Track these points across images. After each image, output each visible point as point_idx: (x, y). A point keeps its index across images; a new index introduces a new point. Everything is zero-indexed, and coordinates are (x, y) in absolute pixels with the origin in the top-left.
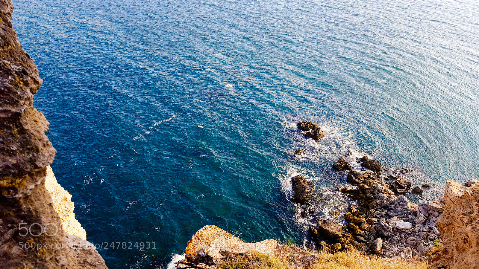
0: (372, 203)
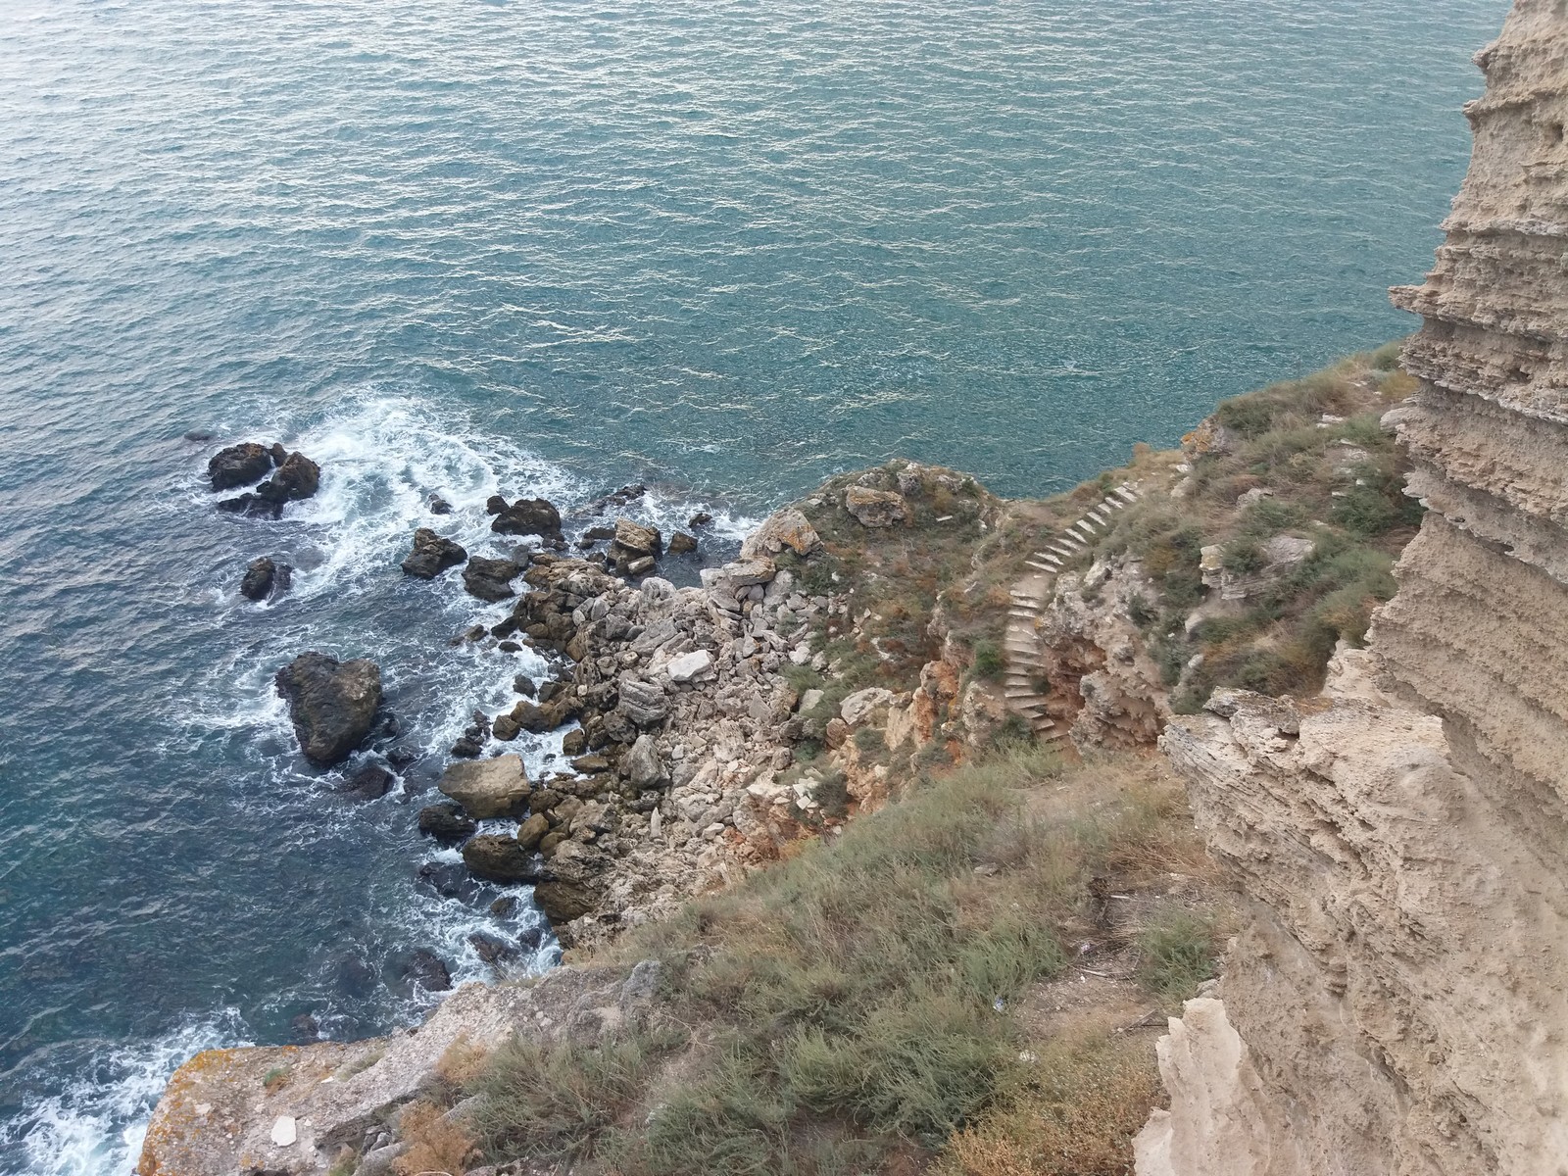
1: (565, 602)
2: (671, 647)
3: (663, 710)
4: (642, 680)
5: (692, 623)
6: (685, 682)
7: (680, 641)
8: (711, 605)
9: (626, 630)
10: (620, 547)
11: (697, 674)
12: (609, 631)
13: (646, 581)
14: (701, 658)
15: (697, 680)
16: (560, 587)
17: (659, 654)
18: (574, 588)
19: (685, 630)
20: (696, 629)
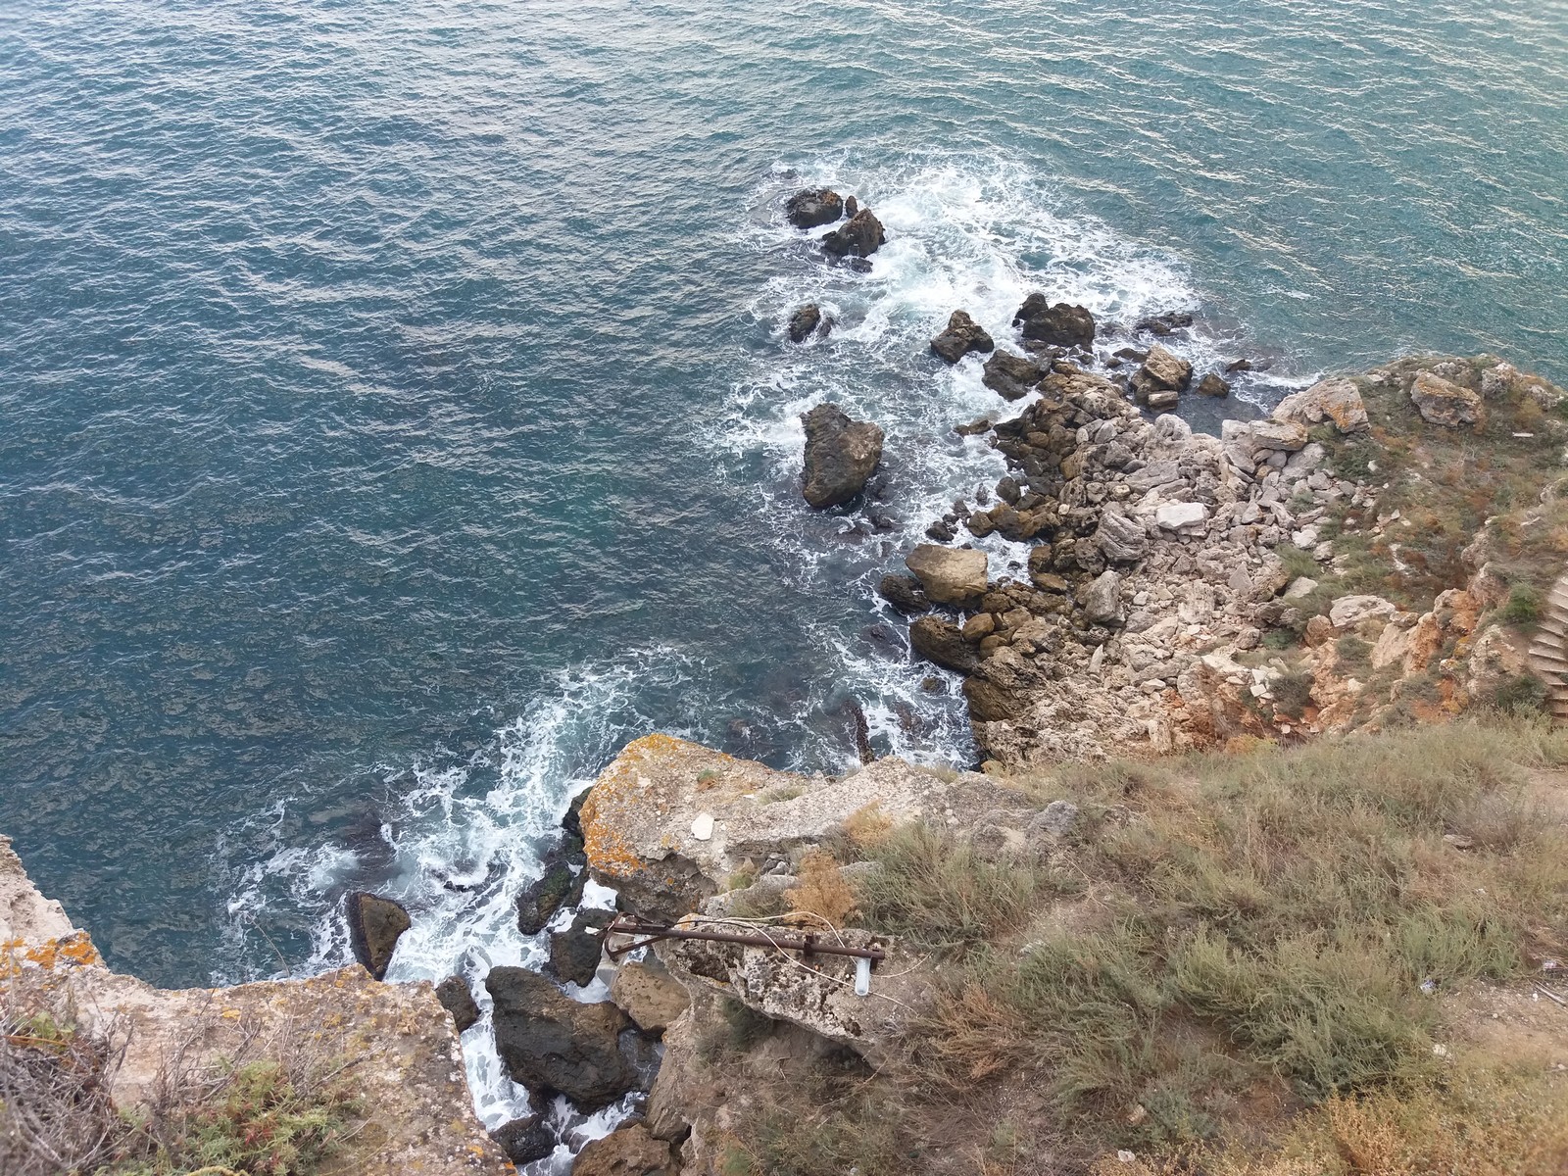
0: (1072, 457)
1: (1074, 417)
2: (1167, 491)
3: (1138, 552)
4: (1127, 516)
5: (1198, 472)
6: (1170, 531)
7: (1179, 487)
8: (1223, 459)
9: (1126, 462)
10: (1146, 374)
11: (1186, 526)
12: (1109, 457)
13: (1163, 417)
14: (1196, 511)
15: (1184, 532)
16: (1073, 400)
17: (1153, 495)
18: (1086, 406)
19: (1187, 477)
20: (1200, 480)
